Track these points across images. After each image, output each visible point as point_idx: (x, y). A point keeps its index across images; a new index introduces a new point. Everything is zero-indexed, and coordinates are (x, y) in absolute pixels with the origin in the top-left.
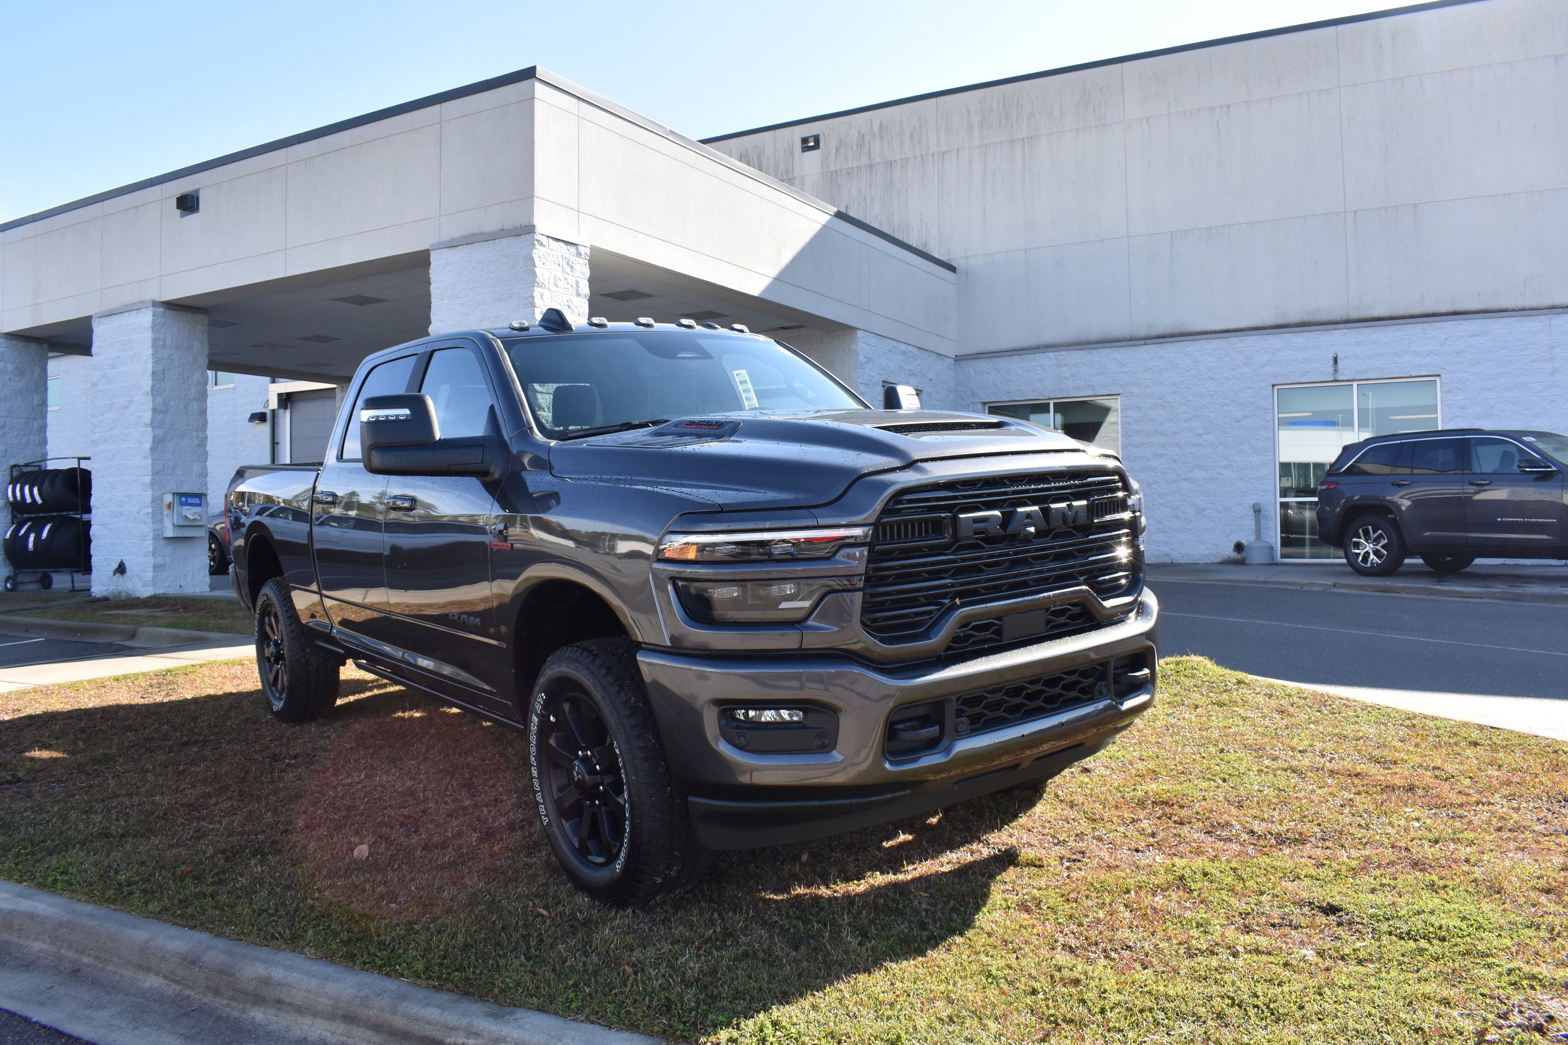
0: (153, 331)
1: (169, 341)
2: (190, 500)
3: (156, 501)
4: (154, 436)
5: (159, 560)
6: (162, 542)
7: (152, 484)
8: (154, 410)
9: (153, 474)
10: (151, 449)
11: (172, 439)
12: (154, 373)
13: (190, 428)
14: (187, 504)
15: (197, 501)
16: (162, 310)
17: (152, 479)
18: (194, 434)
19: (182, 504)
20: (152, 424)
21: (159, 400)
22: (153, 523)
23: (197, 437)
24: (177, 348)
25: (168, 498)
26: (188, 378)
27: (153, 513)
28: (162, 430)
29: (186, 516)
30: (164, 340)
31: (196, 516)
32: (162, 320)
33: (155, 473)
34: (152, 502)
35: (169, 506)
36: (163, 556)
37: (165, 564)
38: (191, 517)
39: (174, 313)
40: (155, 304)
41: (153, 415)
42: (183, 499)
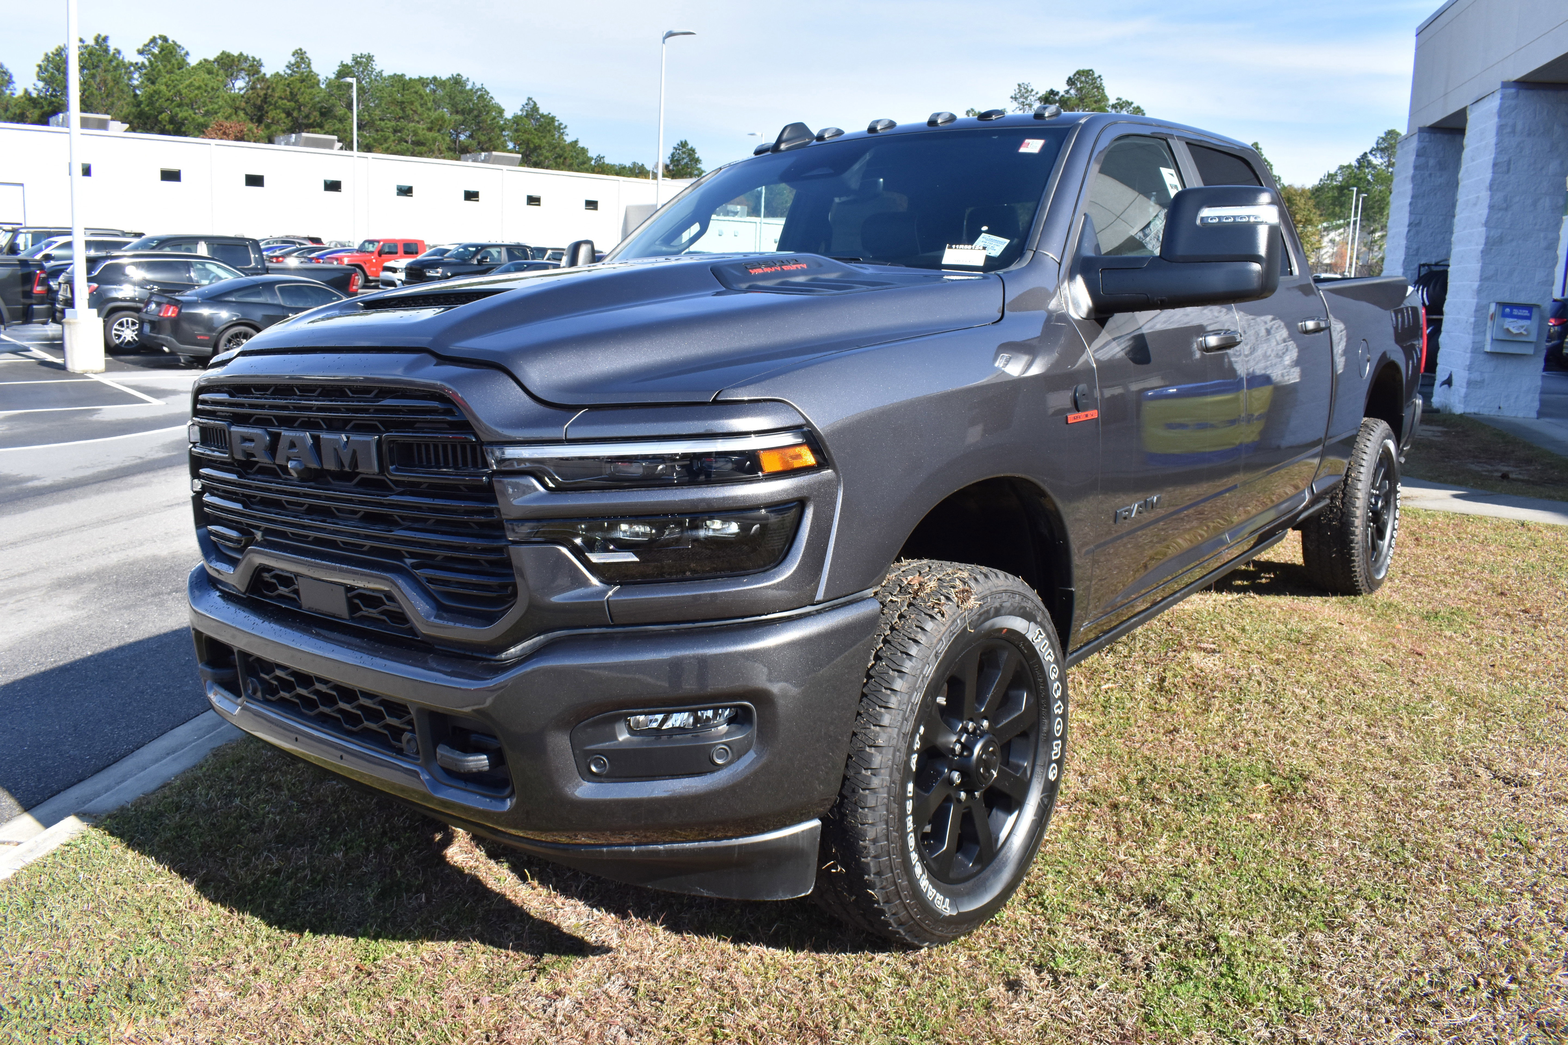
0: (1500, 116)
1: (1519, 127)
2: (1515, 312)
3: (1480, 310)
4: (1487, 238)
5: (1476, 376)
6: (1482, 357)
7: (1479, 291)
8: (1491, 207)
9: (1481, 280)
10: (1482, 252)
11: (1512, 240)
12: (1495, 165)
13: (1537, 227)
14: (1511, 316)
15: (1526, 313)
16: (1513, 91)
17: (1480, 286)
18: (1542, 235)
19: (1504, 315)
20: (1487, 224)
21: (1500, 195)
22: (1474, 334)
23: (1545, 238)
24: (1529, 135)
25: (1493, 308)
26: (1542, 168)
27: (1476, 325)
28: (1500, 231)
29: (1508, 330)
30: (1514, 126)
31: (1522, 331)
32: (1513, 102)
33: (1483, 279)
34: (1476, 311)
35: (1493, 317)
36: (1482, 373)
37: (1483, 381)
38: (1514, 331)
39: (1529, 93)
40: (1505, 85)
41: (1489, 213)
42: (1508, 310)
